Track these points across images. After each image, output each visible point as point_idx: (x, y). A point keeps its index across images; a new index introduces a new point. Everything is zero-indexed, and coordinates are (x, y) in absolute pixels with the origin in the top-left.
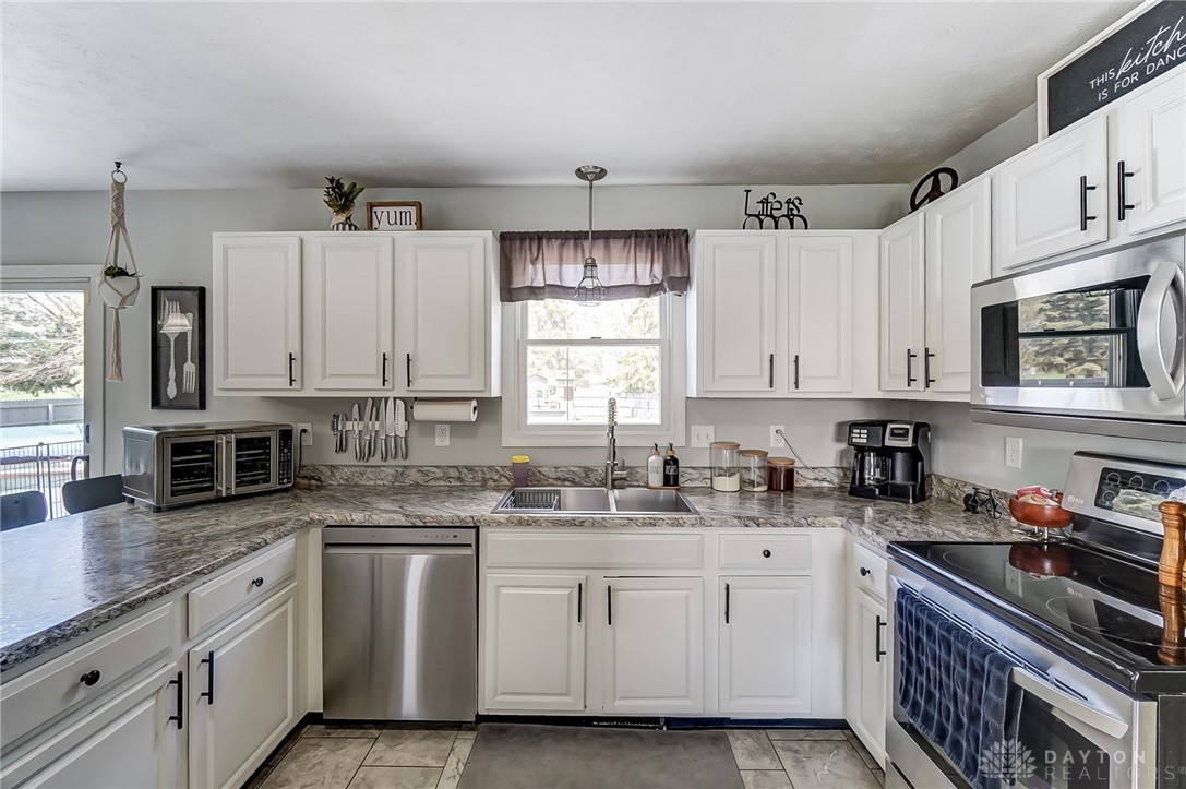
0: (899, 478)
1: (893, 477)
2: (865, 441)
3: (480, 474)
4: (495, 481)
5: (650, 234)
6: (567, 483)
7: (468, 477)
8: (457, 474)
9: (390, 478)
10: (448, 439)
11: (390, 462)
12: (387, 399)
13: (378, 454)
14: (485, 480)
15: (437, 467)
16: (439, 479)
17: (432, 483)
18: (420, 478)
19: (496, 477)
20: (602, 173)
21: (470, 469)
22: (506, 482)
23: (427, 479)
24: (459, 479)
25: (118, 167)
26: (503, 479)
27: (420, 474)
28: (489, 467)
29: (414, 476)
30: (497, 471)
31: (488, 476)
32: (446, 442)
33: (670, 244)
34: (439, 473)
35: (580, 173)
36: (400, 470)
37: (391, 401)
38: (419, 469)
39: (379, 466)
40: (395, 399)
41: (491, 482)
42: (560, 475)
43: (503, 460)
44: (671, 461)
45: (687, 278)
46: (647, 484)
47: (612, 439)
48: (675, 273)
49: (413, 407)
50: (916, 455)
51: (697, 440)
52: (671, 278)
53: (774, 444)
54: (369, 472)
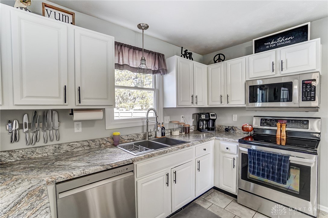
0: (210, 126)
1: (209, 126)
2: (205, 118)
3: (98, 142)
4: (104, 144)
6: (131, 141)
7: (93, 145)
8: (88, 144)
9: (51, 151)
10: (80, 128)
11: (49, 143)
13: (42, 140)
14: (100, 145)
15: (77, 142)
16: (78, 147)
17: (75, 150)
18: (68, 148)
19: (105, 143)
20: (147, 27)
21: (93, 141)
22: (109, 144)
23: (72, 148)
24: (89, 146)
26: (108, 143)
27: (69, 146)
28: (101, 139)
29: (65, 148)
30: (105, 140)
31: (101, 143)
32: (80, 130)
33: (159, 57)
34: (79, 145)
35: (140, 26)
36: (57, 146)
38: (68, 144)
39: (43, 146)
41: (102, 145)
42: (129, 138)
43: (107, 135)
44: (163, 128)
45: (166, 70)
46: (156, 137)
47: (147, 122)
48: (164, 68)
49: (72, 114)
50: (214, 120)
51: (166, 121)
52: (163, 69)
53: (182, 121)
54: (38, 150)
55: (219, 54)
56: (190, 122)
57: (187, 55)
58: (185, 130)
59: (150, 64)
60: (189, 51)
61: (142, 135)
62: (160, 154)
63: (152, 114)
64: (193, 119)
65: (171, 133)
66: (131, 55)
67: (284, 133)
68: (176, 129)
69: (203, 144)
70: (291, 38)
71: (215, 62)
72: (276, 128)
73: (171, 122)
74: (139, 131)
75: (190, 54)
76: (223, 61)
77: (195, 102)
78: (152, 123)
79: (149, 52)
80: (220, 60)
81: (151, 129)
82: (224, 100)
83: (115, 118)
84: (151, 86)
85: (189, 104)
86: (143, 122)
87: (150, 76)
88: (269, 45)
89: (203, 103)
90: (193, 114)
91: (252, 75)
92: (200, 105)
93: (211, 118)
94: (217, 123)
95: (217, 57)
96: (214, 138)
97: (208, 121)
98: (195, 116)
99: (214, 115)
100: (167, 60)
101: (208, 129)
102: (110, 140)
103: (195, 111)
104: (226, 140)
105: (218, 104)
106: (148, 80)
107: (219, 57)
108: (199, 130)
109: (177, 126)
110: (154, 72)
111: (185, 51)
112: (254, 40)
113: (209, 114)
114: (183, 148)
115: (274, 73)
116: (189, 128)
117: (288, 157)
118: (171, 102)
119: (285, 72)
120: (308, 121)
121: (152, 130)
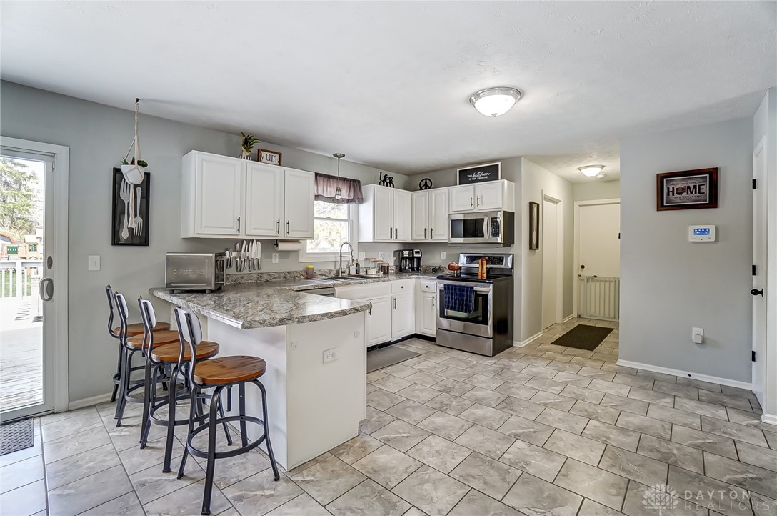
0: (415, 266)
2: (407, 256)
3: (293, 275)
5: (350, 180)
6: (324, 276)
7: (288, 276)
8: (284, 275)
9: (255, 279)
10: (277, 260)
11: (253, 271)
12: (253, 240)
13: (247, 268)
14: (295, 277)
16: (276, 278)
17: (273, 280)
18: (268, 278)
19: (299, 276)
20: (342, 156)
21: (289, 273)
22: (303, 277)
23: (271, 278)
24: (285, 277)
25: (137, 101)
26: (301, 276)
27: (269, 276)
28: (295, 272)
29: (266, 277)
30: (299, 273)
31: (296, 275)
32: (277, 261)
33: (354, 184)
34: (276, 275)
35: (335, 155)
36: (258, 275)
37: (255, 241)
38: (267, 274)
39: (249, 274)
40: (257, 240)
41: (297, 278)
42: (321, 273)
43: (300, 268)
44: (358, 265)
45: (362, 199)
46: (349, 274)
47: (341, 257)
48: (360, 196)
49: (277, 245)
50: (419, 259)
51: (361, 257)
52: (358, 198)
53: (380, 258)
54: (245, 277)
55: (426, 179)
56: (391, 261)
57: (387, 181)
58: (384, 270)
59: (344, 193)
60: (388, 176)
61: (334, 272)
62: (356, 284)
63: (346, 249)
64: (394, 256)
65: (366, 272)
66: (325, 183)
67: (485, 270)
68: (373, 268)
69: (400, 281)
70: (488, 174)
71: (421, 189)
72: (478, 266)
73: (366, 259)
74: (331, 267)
75: (391, 179)
76: (430, 188)
77: (394, 235)
78: (346, 259)
79: (344, 180)
80: (427, 187)
81: (345, 265)
82: (428, 234)
83: (308, 252)
84: (344, 217)
85: (387, 238)
86: (336, 257)
87: (345, 205)
88: (471, 178)
89: (405, 237)
90: (395, 252)
91: (455, 208)
92: (401, 239)
93: (415, 255)
94: (423, 263)
95: (423, 183)
96: (415, 276)
97: (411, 259)
98: (398, 253)
99: (419, 252)
100: (363, 188)
101: (412, 269)
102: (303, 274)
103: (397, 248)
104: (426, 279)
105: (421, 239)
106: (342, 210)
107: (426, 182)
108: (401, 271)
109: (373, 265)
110: (349, 201)
111: (385, 177)
112: (458, 170)
113: (413, 250)
114: (378, 281)
115: (473, 208)
116: (388, 267)
117: (472, 288)
118: (367, 236)
119: (480, 207)
120: (503, 257)
121: (345, 267)
